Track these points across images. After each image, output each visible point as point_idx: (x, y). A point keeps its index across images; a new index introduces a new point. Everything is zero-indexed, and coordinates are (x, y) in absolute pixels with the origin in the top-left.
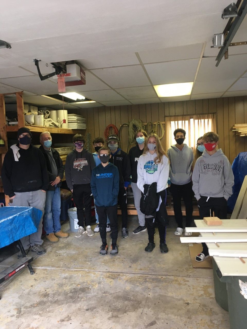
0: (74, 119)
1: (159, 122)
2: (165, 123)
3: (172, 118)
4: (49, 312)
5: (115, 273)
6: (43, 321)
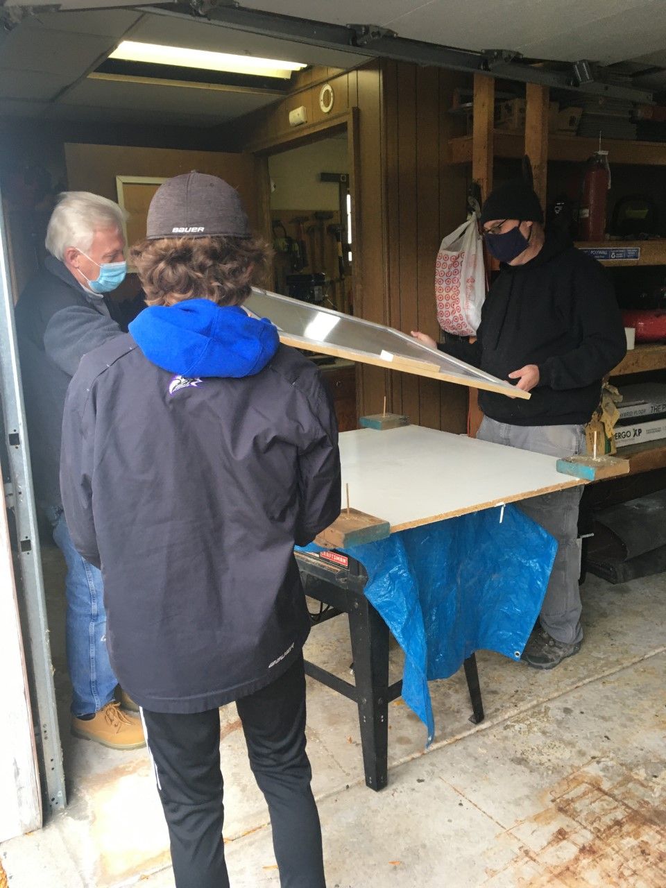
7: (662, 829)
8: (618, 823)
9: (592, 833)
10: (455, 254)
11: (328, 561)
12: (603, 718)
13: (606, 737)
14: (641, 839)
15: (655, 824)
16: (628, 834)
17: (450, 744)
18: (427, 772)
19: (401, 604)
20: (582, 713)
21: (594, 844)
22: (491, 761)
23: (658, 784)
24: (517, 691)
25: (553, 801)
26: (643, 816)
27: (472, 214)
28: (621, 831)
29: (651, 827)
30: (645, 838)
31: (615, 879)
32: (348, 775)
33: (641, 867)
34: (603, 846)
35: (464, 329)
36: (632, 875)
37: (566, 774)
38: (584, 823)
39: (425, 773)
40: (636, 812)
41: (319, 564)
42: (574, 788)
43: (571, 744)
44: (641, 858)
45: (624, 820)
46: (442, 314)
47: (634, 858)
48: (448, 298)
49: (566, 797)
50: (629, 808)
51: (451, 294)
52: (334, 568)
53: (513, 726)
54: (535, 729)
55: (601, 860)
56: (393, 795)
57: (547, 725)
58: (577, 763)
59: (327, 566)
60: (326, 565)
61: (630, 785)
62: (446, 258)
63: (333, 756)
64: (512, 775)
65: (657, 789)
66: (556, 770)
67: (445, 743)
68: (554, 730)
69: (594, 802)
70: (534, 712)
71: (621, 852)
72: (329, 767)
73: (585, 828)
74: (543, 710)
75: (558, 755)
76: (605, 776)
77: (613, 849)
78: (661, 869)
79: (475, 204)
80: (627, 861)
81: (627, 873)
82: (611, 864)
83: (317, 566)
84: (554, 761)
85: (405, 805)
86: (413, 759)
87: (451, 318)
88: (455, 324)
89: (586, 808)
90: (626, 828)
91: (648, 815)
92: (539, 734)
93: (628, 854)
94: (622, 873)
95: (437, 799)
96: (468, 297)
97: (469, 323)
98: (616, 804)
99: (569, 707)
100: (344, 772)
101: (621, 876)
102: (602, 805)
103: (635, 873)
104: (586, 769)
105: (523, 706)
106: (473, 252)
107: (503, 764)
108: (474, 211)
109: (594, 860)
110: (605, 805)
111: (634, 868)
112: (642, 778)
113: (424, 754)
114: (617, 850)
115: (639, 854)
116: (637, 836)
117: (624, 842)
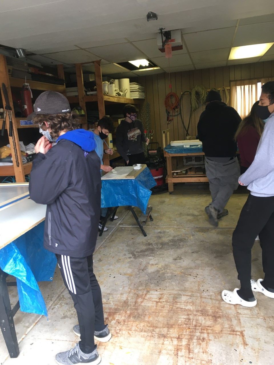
0: (135, 88)
1: (223, 88)
2: (230, 88)
3: (238, 82)
4: (160, 254)
5: (203, 229)
6: (158, 260)
7: (120, 313)
8: (107, 319)
14: (116, 319)
15: (117, 313)
16: (112, 320)
17: (34, 326)
18: (32, 339)
22: (54, 323)
23: (111, 301)
24: (49, 295)
26: (112, 313)
28: (109, 320)
29: (116, 315)
30: (117, 318)
31: (116, 335)
33: (120, 327)
36: (120, 331)
39: (32, 341)
40: (110, 312)
44: (119, 325)
45: (108, 317)
47: (117, 326)
50: (107, 312)
53: (55, 307)
54: (63, 304)
57: (67, 301)
64: (64, 323)
65: (111, 302)
67: (32, 326)
68: (70, 302)
70: (59, 299)
71: (113, 326)
74: (62, 297)
77: (110, 327)
78: (126, 324)
80: (116, 328)
81: (118, 331)
82: (112, 331)
86: (23, 339)
90: (110, 319)
91: (113, 311)
92: (66, 305)
93: (115, 326)
94: (117, 332)
95: (42, 346)
101: (117, 333)
103: (120, 330)
105: (54, 299)
107: (59, 321)
111: (119, 329)
112: (105, 302)
113: (26, 335)
114: (111, 326)
115: (118, 324)
116: (114, 319)
117: (112, 323)
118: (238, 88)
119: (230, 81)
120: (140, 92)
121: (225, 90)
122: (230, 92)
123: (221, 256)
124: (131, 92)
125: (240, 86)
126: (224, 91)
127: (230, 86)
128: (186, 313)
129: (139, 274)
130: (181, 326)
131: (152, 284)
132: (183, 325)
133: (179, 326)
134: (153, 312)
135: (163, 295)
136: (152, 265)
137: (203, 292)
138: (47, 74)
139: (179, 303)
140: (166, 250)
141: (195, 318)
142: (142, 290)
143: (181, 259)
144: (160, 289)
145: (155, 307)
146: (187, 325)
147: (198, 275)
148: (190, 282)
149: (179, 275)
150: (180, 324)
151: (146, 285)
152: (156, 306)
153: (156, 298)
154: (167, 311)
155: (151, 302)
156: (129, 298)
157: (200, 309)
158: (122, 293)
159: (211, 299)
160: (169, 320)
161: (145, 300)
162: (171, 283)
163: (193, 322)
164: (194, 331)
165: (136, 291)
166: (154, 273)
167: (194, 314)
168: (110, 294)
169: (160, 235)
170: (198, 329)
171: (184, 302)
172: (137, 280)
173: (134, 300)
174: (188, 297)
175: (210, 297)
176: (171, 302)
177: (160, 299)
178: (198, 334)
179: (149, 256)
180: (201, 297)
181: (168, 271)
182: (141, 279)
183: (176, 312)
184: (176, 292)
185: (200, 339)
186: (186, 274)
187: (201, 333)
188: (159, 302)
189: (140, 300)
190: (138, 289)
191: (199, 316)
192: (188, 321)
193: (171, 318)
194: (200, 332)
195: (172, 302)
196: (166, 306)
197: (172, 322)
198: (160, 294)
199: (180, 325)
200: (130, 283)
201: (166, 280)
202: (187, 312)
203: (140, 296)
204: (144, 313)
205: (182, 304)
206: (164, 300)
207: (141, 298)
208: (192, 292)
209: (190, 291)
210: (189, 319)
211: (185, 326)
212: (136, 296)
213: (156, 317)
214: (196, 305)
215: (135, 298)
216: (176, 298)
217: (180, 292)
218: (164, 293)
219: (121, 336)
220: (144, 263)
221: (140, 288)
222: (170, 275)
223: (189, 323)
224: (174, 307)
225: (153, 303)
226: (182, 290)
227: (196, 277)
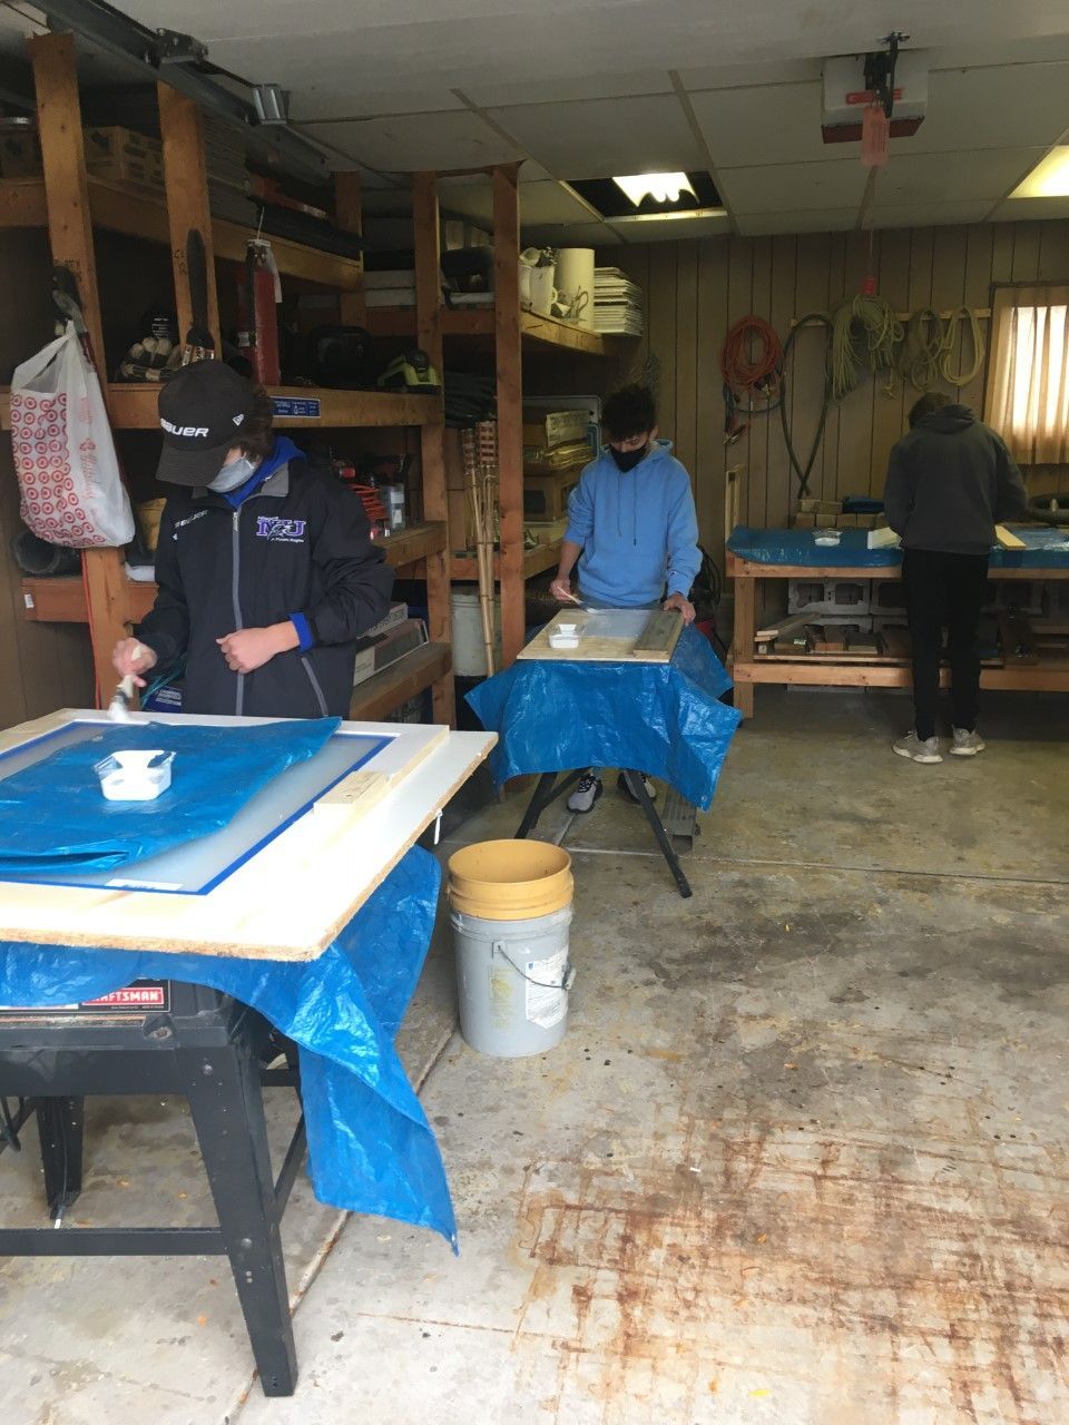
0: (615, 290)
1: (965, 311)
2: (989, 315)
3: (1025, 293)
4: (770, 975)
5: (916, 877)
6: (768, 998)
7: (673, 1218)
8: (626, 1239)
9: (611, 1269)
10: (49, 396)
11: (108, 1008)
12: (490, 1109)
13: (516, 1133)
14: (665, 1244)
15: (661, 1215)
16: (648, 1246)
17: (328, 1254)
18: (334, 1317)
19: (359, 1027)
20: (461, 1115)
21: (626, 1283)
22: (408, 1247)
23: (621, 1163)
25: (533, 1255)
26: (642, 1213)
27: (65, 324)
28: (637, 1247)
29: (661, 1222)
30: (667, 1240)
31: (685, 1313)
32: (212, 1399)
33: (694, 1279)
34: (637, 1280)
35: (87, 535)
36: (697, 1296)
37: (515, 1210)
38: (591, 1262)
39: (334, 1321)
40: (631, 1213)
41: (86, 1023)
42: (541, 1221)
43: (485, 1165)
44: (686, 1268)
45: (628, 1231)
46: (37, 510)
47: (679, 1272)
48: (44, 478)
49: (544, 1239)
50: (620, 1212)
51: (50, 470)
52: (129, 1018)
55: (650, 1298)
56: (316, 1385)
58: (515, 1186)
59: (110, 1020)
60: (102, 1018)
61: (595, 1181)
62: (32, 404)
63: (154, 1386)
65: (625, 1169)
66: (498, 1210)
67: (318, 1258)
68: (448, 1157)
69: (578, 1227)
71: (661, 1273)
72: (166, 1407)
73: (598, 1268)
75: (483, 1188)
76: (559, 1186)
77: (649, 1275)
78: (715, 1268)
79: (68, 307)
80: (677, 1281)
81: (690, 1296)
82: (663, 1297)
83: (82, 1026)
84: (487, 1199)
85: (351, 1389)
86: (294, 1311)
87: (56, 516)
88: (68, 527)
89: (576, 1240)
90: (640, 1239)
91: (645, 1208)
93: (671, 1271)
94: (685, 1300)
95: (387, 1349)
96: (89, 476)
97: (97, 524)
98: (602, 1215)
99: (438, 1115)
100: (201, 1399)
101: (687, 1304)
102: (590, 1226)
103: (696, 1291)
104: (530, 1189)
106: (84, 394)
107: (428, 1242)
108: (70, 318)
109: (644, 1304)
110: (591, 1223)
111: (690, 1285)
112: (599, 1166)
113: (302, 1294)
114: (655, 1274)
115: (680, 1263)
116: (658, 1242)
117: (652, 1258)
118: (1025, 314)
119: (993, 287)
120: (630, 308)
121: (969, 319)
122: (990, 328)
123: (1025, 995)
124: (596, 304)
125: (1032, 309)
126: (966, 323)
127: (991, 306)
128: (951, 1228)
129: (705, 1054)
130: (949, 1284)
131: (772, 1097)
132: (957, 1281)
133: (941, 1285)
134: (814, 1220)
135: (833, 1148)
136: (750, 1017)
137: (996, 1144)
138: (306, 208)
139: (910, 1187)
140: (790, 960)
141: (997, 1251)
142: (737, 1120)
143: (861, 998)
144: (813, 1122)
145: (815, 1201)
146: (972, 1283)
147: (952, 1068)
148: (932, 1098)
149: (874, 1066)
150: (942, 1277)
151: (749, 1099)
152: (820, 1196)
153: (809, 1161)
154: (871, 1219)
155: (792, 1176)
156: (692, 1155)
157: (1008, 1216)
158: (661, 1131)
159: (1037, 1173)
160: (891, 1257)
161: (765, 1168)
162: (852, 1099)
163: (992, 1268)
164: (1011, 1308)
165: (714, 1128)
166: (765, 1051)
167: (989, 1233)
168: (608, 1132)
169: (745, 895)
170: (1024, 1302)
171: (931, 1184)
172: (702, 1081)
173: (718, 1165)
174: (944, 1163)
175: (1030, 1166)
176: (876, 1181)
177: (825, 1163)
178: (1029, 1321)
179: (726, 980)
180: (995, 1164)
181: (824, 1047)
182: (721, 1076)
183: (910, 1224)
184: (883, 1139)
185: (1043, 1343)
186: (905, 1065)
187: (1044, 1316)
188: (825, 1177)
189: (744, 1166)
190: (720, 1120)
191: (1011, 1242)
192: (972, 1265)
193: (897, 1247)
194: (1035, 1315)
195: (880, 1179)
196: (859, 1195)
197: (905, 1264)
198: (821, 1144)
199: (946, 1281)
200: (677, 1089)
201: (826, 1083)
202: (955, 1225)
203: (736, 1148)
204: (774, 1220)
205: (926, 1189)
206: (844, 1171)
207: (746, 1156)
208: (952, 1140)
209: (941, 1135)
210: (976, 1257)
211: (963, 1283)
212: (721, 1146)
213: (831, 1239)
214: (984, 1198)
215: (718, 1157)
216: (891, 1162)
217: (901, 1141)
218: (835, 1140)
219: (707, 1315)
220: (714, 1008)
221: (728, 1114)
222: (838, 1063)
223: (978, 1272)
224: (896, 1203)
225: (801, 1181)
226: (906, 1132)
227: (949, 1076)
